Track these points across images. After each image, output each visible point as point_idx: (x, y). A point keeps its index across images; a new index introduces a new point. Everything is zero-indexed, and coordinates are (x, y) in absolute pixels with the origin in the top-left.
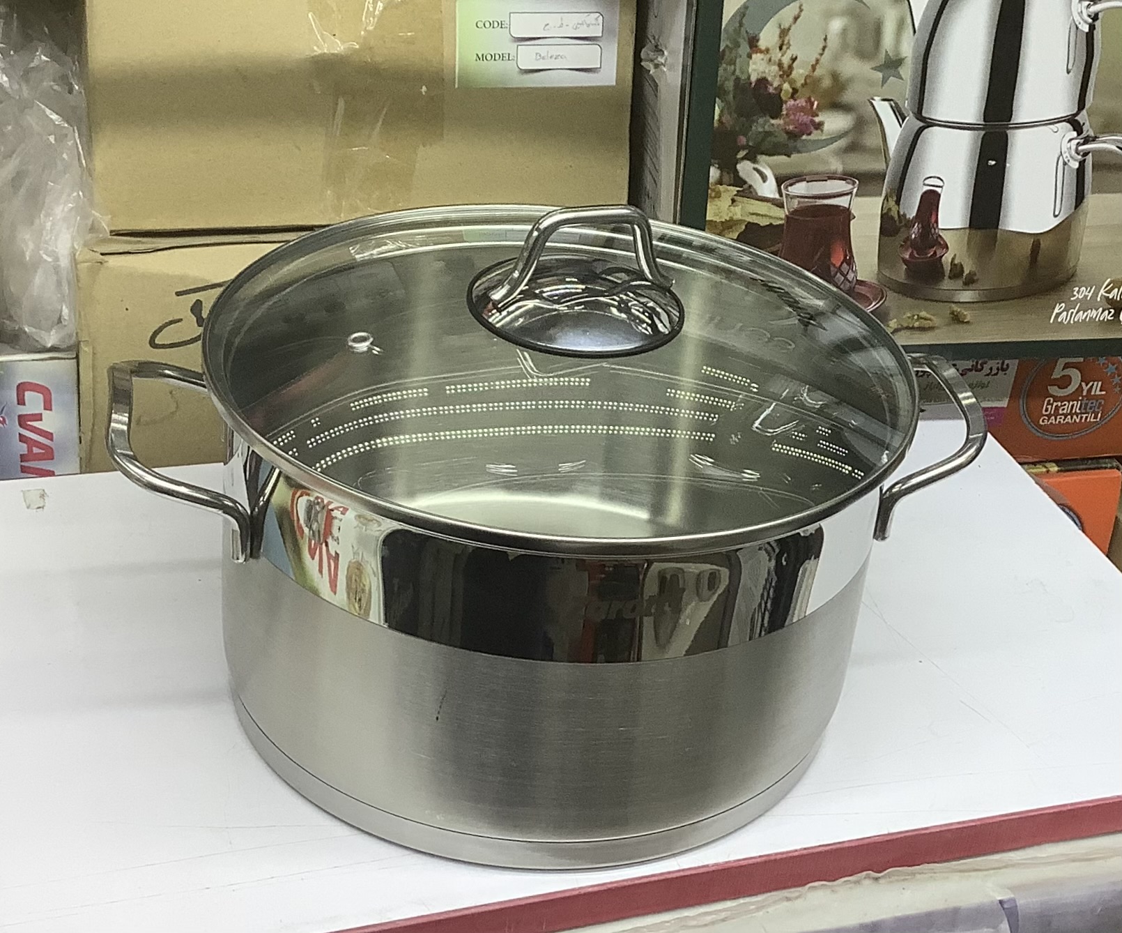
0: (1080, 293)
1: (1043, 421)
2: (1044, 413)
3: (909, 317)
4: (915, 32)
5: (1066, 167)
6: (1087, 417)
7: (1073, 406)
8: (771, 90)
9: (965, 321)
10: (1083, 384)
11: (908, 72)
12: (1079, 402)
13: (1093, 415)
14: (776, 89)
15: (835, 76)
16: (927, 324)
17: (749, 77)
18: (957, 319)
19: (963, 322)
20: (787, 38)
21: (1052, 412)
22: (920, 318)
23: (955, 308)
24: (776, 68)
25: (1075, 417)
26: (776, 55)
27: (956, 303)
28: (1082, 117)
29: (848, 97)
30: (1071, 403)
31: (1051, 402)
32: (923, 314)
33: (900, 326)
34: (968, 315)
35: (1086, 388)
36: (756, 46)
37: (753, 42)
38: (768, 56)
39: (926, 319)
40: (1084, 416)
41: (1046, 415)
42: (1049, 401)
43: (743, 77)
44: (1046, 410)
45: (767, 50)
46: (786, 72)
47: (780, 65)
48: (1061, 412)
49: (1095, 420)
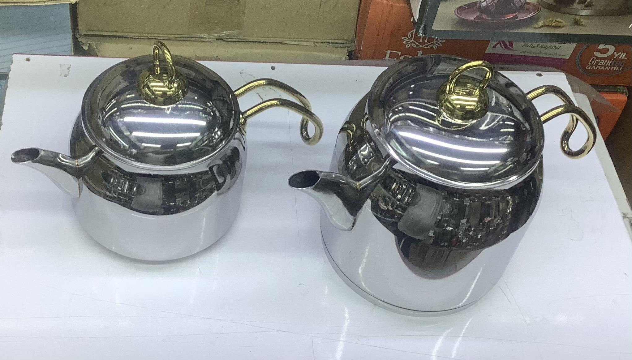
1: (588, 67)
2: (589, 64)
3: (550, 21)
6: (614, 68)
7: (607, 62)
9: (581, 24)
10: (615, 53)
12: (611, 61)
13: (618, 68)
16: (559, 24)
18: (577, 23)
19: (579, 25)
21: (594, 64)
22: (556, 21)
23: (578, 18)
25: (607, 67)
27: (578, 15)
30: (606, 61)
31: (595, 59)
32: (559, 20)
33: (544, 25)
34: (583, 21)
35: (616, 55)
39: (559, 22)
40: (613, 67)
41: (590, 65)
42: (594, 59)
44: (591, 63)
48: (599, 64)
49: (618, 70)
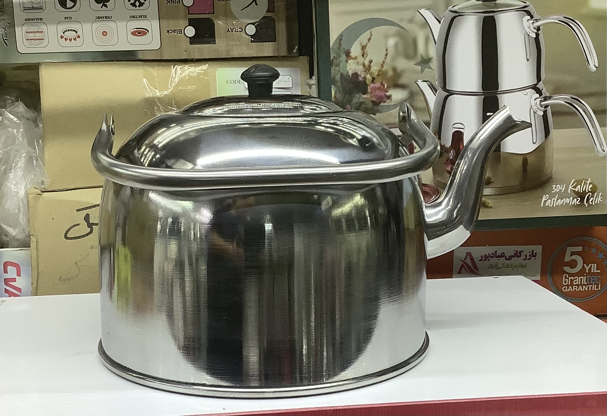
0: (557, 188)
1: (565, 290)
2: (564, 284)
4: (436, 43)
5: (535, 114)
6: (592, 287)
7: (581, 280)
8: (360, 79)
9: (489, 206)
11: (435, 65)
12: (585, 277)
13: (596, 286)
14: (363, 78)
15: (394, 70)
17: (348, 73)
18: (484, 205)
20: (365, 51)
21: (569, 284)
24: (362, 67)
25: (584, 287)
26: (361, 59)
28: (540, 86)
29: (403, 80)
30: (580, 278)
34: (490, 203)
36: (350, 56)
37: (348, 54)
38: (357, 61)
40: (590, 286)
41: (566, 286)
42: (566, 276)
43: (345, 73)
44: (565, 282)
45: (356, 58)
46: (367, 69)
47: (364, 65)
48: (575, 284)
